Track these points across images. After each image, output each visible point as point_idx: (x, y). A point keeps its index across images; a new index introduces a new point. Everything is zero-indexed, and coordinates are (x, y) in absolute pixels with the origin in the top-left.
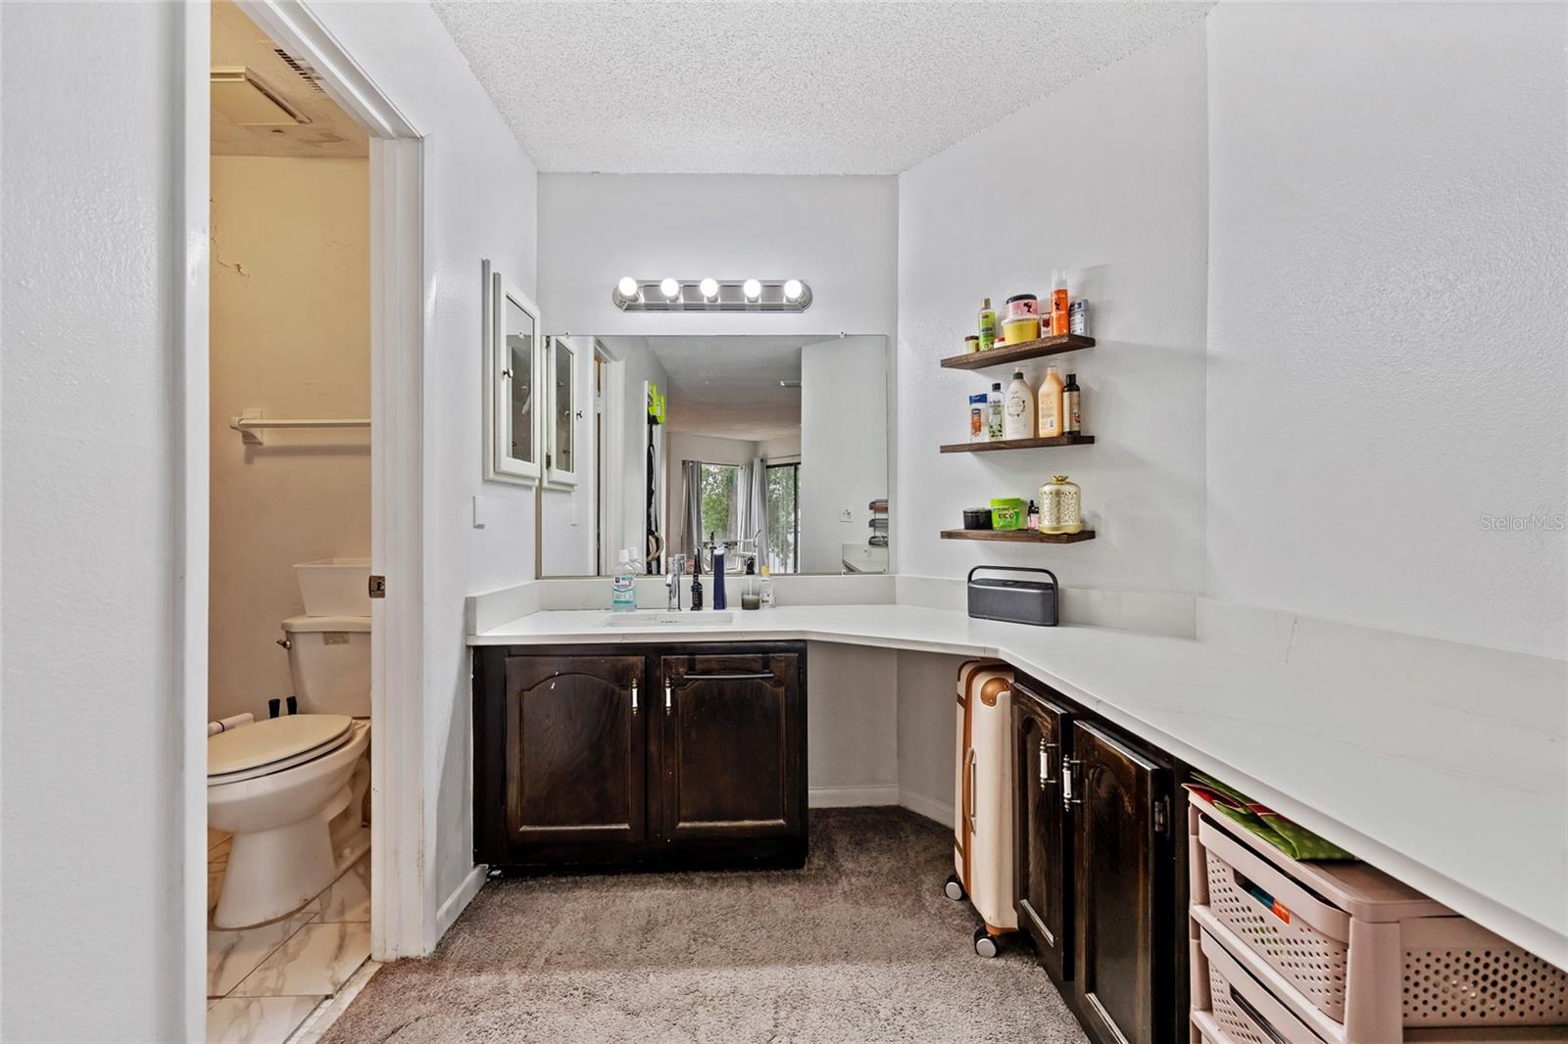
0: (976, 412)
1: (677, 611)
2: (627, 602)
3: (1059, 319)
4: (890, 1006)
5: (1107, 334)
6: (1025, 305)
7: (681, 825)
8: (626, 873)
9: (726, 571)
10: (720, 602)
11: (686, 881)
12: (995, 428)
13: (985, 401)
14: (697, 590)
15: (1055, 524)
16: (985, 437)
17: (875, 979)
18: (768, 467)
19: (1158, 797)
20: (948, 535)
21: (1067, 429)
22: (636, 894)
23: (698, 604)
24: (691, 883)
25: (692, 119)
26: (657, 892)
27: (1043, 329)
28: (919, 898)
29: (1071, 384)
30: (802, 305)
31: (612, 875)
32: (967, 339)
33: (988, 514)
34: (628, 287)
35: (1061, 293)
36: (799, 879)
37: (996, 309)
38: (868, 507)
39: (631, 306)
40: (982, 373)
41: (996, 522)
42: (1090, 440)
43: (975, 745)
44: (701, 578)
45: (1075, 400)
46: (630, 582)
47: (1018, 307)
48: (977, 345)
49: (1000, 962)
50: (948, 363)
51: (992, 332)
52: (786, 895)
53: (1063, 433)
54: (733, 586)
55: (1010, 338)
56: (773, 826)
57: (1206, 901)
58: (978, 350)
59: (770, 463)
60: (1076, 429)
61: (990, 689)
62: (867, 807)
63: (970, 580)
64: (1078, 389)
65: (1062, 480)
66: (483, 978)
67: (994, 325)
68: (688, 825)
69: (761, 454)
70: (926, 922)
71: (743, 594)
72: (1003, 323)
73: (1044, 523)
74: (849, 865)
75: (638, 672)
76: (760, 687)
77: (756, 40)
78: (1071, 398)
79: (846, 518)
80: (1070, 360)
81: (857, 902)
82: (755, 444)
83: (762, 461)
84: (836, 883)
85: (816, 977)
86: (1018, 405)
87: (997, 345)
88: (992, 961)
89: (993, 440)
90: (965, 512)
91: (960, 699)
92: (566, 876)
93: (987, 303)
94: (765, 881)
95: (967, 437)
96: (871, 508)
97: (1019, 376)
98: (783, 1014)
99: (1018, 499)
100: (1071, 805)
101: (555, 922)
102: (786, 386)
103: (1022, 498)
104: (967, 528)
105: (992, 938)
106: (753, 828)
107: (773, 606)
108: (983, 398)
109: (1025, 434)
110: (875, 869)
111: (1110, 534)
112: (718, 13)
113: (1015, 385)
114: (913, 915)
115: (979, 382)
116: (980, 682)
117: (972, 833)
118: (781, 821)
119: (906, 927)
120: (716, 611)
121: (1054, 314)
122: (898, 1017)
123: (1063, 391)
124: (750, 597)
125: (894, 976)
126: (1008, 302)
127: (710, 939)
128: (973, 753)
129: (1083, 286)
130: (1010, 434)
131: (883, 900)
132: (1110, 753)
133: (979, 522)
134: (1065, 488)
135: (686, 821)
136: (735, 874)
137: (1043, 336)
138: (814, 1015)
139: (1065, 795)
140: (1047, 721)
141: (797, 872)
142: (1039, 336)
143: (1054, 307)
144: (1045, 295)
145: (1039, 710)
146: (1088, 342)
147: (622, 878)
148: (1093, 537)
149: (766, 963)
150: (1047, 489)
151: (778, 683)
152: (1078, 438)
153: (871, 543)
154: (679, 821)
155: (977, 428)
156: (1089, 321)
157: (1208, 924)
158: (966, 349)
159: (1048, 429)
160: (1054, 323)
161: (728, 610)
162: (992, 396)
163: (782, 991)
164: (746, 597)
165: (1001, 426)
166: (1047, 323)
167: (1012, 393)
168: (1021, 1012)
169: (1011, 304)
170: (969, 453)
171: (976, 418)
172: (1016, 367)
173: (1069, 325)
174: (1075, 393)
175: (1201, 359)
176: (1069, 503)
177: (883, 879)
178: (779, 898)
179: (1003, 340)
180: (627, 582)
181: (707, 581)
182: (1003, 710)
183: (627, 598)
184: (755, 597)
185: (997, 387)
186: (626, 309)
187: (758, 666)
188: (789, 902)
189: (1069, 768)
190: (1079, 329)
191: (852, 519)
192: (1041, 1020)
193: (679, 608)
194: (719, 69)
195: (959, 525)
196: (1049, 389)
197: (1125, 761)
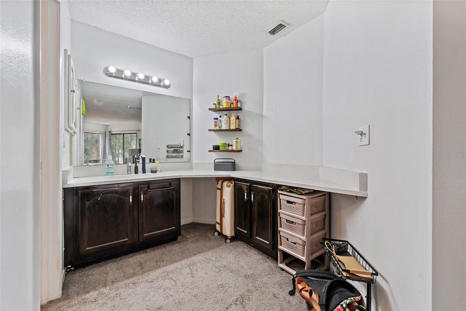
0: (216, 122)
1: (130, 175)
2: (112, 173)
3: (235, 103)
4: (214, 258)
5: (245, 108)
6: (228, 99)
7: (145, 235)
8: (123, 255)
9: (146, 162)
10: (144, 171)
11: (145, 252)
12: (220, 126)
13: (218, 120)
14: (136, 168)
15: (236, 148)
16: (217, 128)
17: (208, 254)
18: (112, 134)
19: (273, 193)
20: (210, 151)
21: (237, 128)
22: (131, 259)
23: (136, 172)
24: (146, 252)
25: (142, 25)
26: (137, 257)
27: (232, 105)
28: (209, 238)
29: (238, 118)
30: (167, 87)
31: (118, 257)
32: (214, 104)
33: (219, 146)
34: (112, 70)
35: (236, 97)
36: (177, 242)
37: (220, 98)
38: (166, 147)
39: (110, 75)
40: (217, 113)
41: (221, 148)
42: (241, 130)
43: (224, 197)
44: (138, 165)
45: (239, 121)
46: (113, 166)
47: (227, 99)
48: (216, 106)
49: (232, 243)
50: (210, 109)
51: (219, 103)
52: (176, 247)
53: (236, 128)
54: (148, 166)
55: (225, 105)
56: (172, 229)
57: (281, 209)
58: (216, 107)
59: (113, 133)
60: (239, 128)
61: (228, 184)
62: (185, 224)
63: (214, 162)
64: (239, 119)
65: (237, 139)
66: (91, 294)
67: (220, 101)
68: (147, 234)
69: (109, 130)
70: (213, 241)
71: (151, 169)
72: (223, 102)
73: (234, 148)
74: (188, 237)
75: (131, 191)
76: (168, 192)
77: (172, 15)
78: (238, 120)
79: (158, 150)
80: (237, 113)
81: (195, 243)
82: (107, 126)
83: (110, 132)
84: (188, 241)
85: (195, 259)
86: (226, 121)
87: (221, 107)
88: (230, 244)
89: (219, 129)
90: (213, 146)
91: (218, 189)
92: (101, 262)
93: (218, 96)
94: (169, 245)
95: (213, 128)
96: (167, 147)
97: (226, 115)
98: (191, 267)
99: (225, 143)
100: (253, 201)
101: (107, 273)
102: (130, 108)
103: (226, 143)
104: (213, 149)
105: (229, 239)
106: (166, 231)
107: (160, 172)
108: (217, 119)
109: (228, 128)
110: (195, 235)
111: (245, 151)
112: (165, 4)
113: (225, 117)
114: (209, 241)
115: (216, 115)
116: (225, 183)
117: (223, 218)
118: (174, 228)
119: (209, 244)
120: (143, 174)
121: (234, 102)
122: (217, 259)
123: (236, 119)
124: (154, 169)
125: (212, 253)
126: (224, 97)
127: (162, 261)
128: (224, 199)
129: (240, 97)
130: (224, 127)
131: (201, 241)
132: (262, 189)
133: (216, 148)
134: (238, 140)
135: (146, 234)
136: (159, 246)
137: (232, 107)
138: (199, 265)
139: (252, 200)
140: (245, 187)
141: (176, 241)
142: (231, 106)
143: (234, 100)
144: (232, 97)
145: (243, 185)
146: (240, 109)
147: (122, 257)
148: (242, 151)
149: (181, 260)
150: (234, 140)
151: (174, 190)
152: (239, 130)
153: (167, 157)
154: (144, 234)
155: (216, 126)
156: (241, 105)
157: (281, 212)
158: (213, 107)
159: (233, 127)
160: (234, 104)
161: (147, 173)
162: (219, 118)
163: (188, 264)
164: (152, 169)
165: (221, 126)
166: (232, 104)
167: (224, 119)
168: (239, 250)
169: (225, 98)
170: (213, 132)
171: (215, 123)
172: (226, 112)
173: (237, 105)
174: (239, 120)
175: (262, 116)
176: (239, 143)
177: (199, 237)
178: (175, 248)
179: (223, 106)
180: (112, 166)
181: (140, 166)
182: (232, 188)
183: (112, 171)
184: (155, 169)
185: (220, 117)
186: (109, 76)
187: (168, 186)
188: (178, 248)
189: (253, 194)
190: (239, 105)
191: (160, 150)
192: (243, 249)
193: (131, 174)
194: (158, 17)
195: (212, 149)
196: (233, 118)
197: (266, 189)
